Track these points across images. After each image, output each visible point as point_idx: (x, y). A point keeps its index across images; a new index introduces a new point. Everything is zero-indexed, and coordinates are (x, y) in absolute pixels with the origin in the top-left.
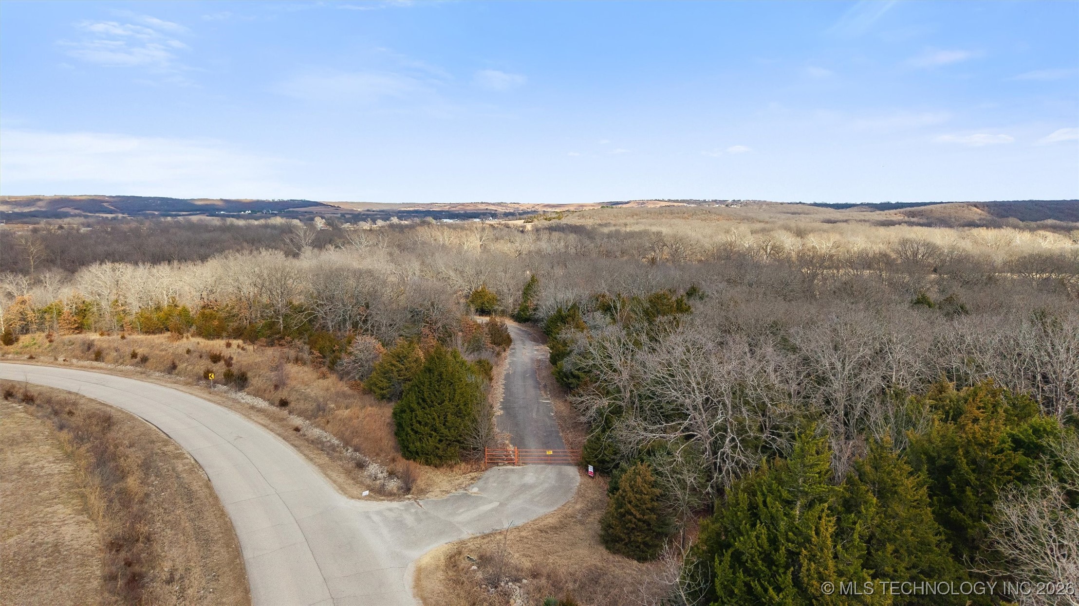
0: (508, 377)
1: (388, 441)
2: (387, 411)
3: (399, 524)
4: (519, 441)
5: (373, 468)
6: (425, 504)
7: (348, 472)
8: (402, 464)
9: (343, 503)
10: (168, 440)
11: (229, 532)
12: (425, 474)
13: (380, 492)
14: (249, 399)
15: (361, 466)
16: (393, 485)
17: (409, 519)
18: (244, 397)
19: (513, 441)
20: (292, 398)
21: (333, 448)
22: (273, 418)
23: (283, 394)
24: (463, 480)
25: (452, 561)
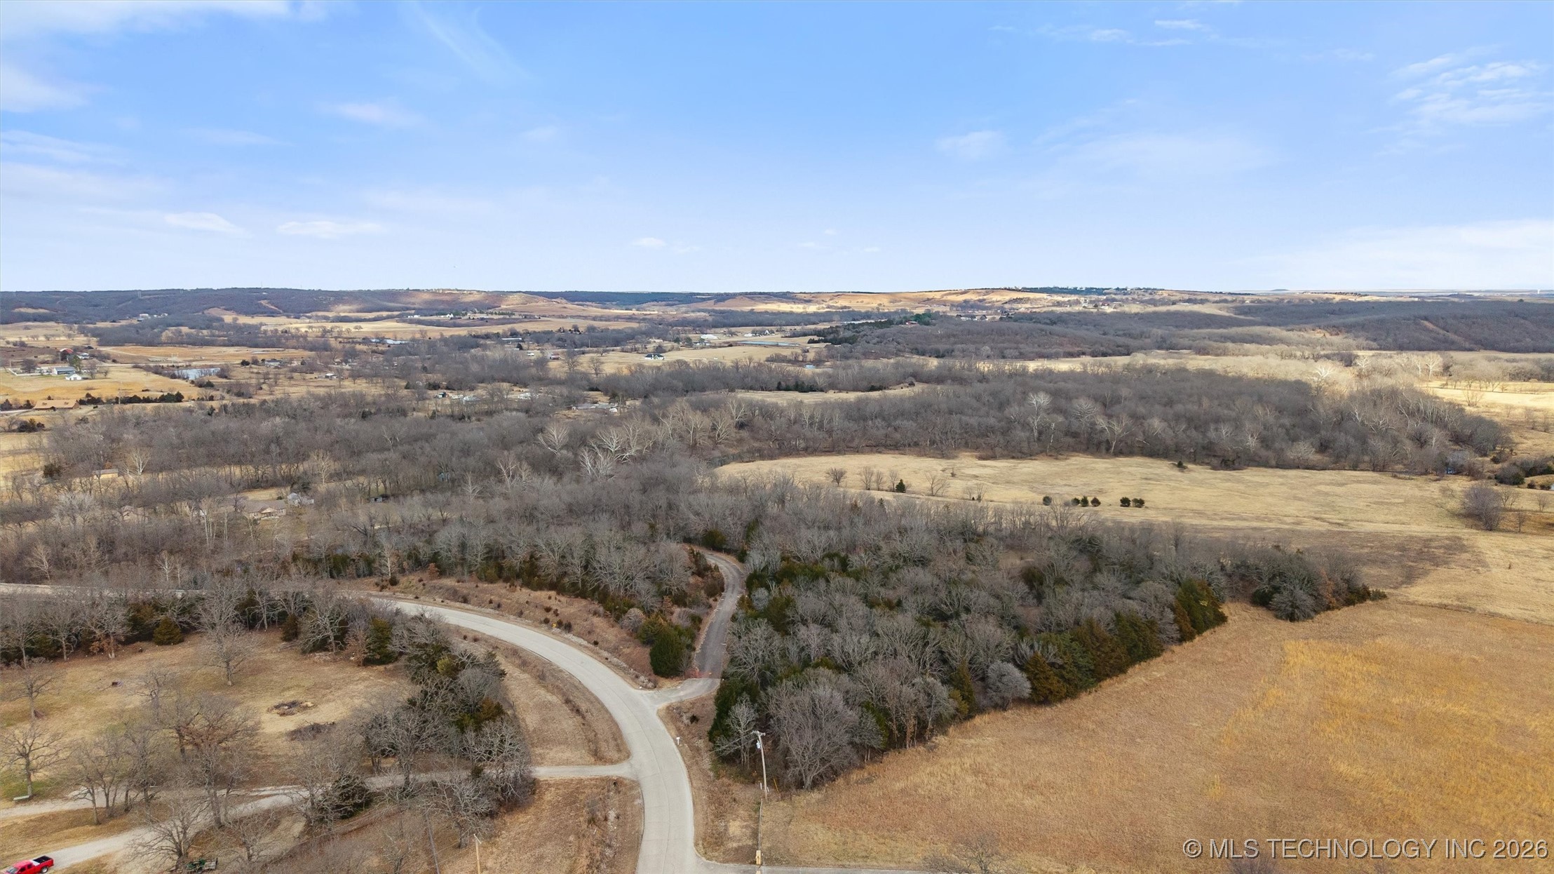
0: (711, 624)
1: (649, 667)
2: (648, 650)
3: (652, 698)
4: (702, 668)
5: (642, 678)
6: (661, 692)
7: (633, 679)
8: (653, 677)
9: (632, 690)
10: (550, 663)
11: (597, 699)
12: (662, 681)
13: (645, 687)
14: (575, 639)
15: (637, 677)
16: (650, 685)
17: (656, 696)
18: (570, 636)
19: (699, 667)
20: (599, 640)
21: (624, 668)
22: (592, 651)
23: (594, 638)
24: (676, 683)
25: (668, 708)
